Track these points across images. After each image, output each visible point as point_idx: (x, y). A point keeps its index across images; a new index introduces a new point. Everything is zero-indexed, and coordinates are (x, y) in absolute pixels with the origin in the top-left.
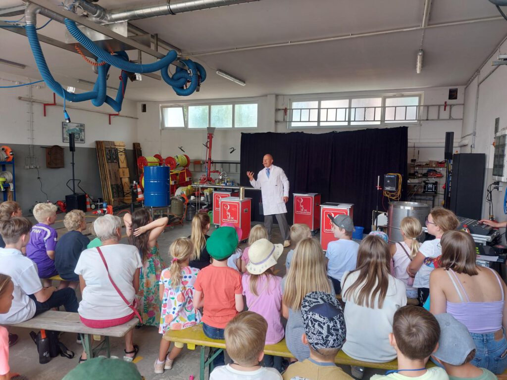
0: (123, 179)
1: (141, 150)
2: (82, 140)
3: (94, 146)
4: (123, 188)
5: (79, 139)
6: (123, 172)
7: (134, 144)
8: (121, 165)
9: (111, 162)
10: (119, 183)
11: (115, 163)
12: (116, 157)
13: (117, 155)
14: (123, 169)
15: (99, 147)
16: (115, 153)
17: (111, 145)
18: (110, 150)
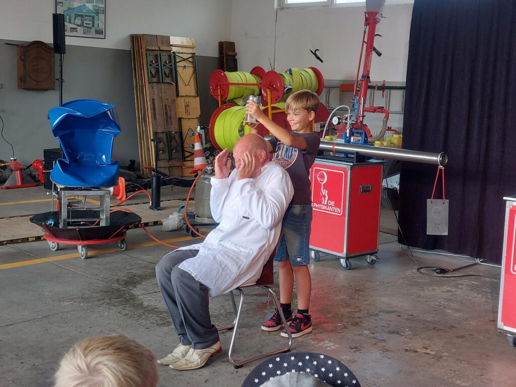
0: (184, 122)
1: (236, 57)
2: (99, 32)
3: (127, 47)
4: (182, 141)
5: (93, 30)
6: (187, 106)
7: (221, 45)
8: (183, 90)
9: (158, 82)
10: (174, 129)
11: (167, 85)
12: (172, 71)
13: (173, 66)
14: (187, 99)
15: (136, 49)
16: (170, 62)
17: (160, 44)
18: (156, 56)
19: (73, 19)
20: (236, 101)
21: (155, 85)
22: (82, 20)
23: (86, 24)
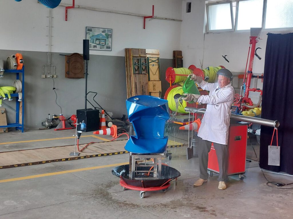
0: (152, 94)
2: (108, 47)
3: (123, 55)
5: (105, 47)
6: (154, 86)
7: (174, 52)
8: (152, 77)
9: (139, 74)
11: (143, 75)
12: (146, 67)
13: (147, 65)
14: (154, 82)
15: (128, 56)
16: (146, 63)
17: (140, 53)
18: (138, 59)
19: (95, 41)
20: (180, 83)
21: (137, 75)
22: (99, 41)
23: (102, 43)
